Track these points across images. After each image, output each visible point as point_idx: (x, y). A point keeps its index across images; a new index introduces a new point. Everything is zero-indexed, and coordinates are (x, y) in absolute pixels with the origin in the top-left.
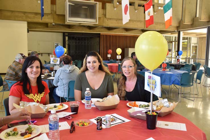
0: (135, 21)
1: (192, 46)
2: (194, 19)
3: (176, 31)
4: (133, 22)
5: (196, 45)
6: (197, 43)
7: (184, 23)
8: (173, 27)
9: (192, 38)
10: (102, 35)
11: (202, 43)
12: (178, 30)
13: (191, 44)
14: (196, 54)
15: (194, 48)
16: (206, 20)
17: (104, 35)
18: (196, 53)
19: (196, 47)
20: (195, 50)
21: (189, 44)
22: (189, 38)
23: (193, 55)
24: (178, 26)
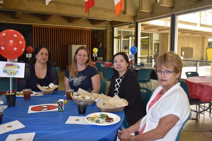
0: (74, 5)
1: (154, 43)
2: (153, 5)
3: (133, 22)
4: (71, 7)
5: (158, 42)
6: (159, 41)
7: (142, 10)
8: (129, 16)
9: (153, 34)
10: (34, 28)
11: (164, 39)
12: (135, 21)
13: (153, 41)
14: (159, 53)
15: (156, 46)
16: (169, 5)
17: (37, 28)
18: (158, 51)
19: (158, 44)
20: (157, 47)
21: (150, 41)
22: (151, 34)
23: (155, 54)
24: (134, 15)
